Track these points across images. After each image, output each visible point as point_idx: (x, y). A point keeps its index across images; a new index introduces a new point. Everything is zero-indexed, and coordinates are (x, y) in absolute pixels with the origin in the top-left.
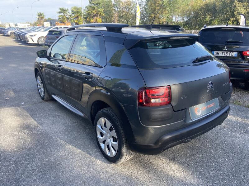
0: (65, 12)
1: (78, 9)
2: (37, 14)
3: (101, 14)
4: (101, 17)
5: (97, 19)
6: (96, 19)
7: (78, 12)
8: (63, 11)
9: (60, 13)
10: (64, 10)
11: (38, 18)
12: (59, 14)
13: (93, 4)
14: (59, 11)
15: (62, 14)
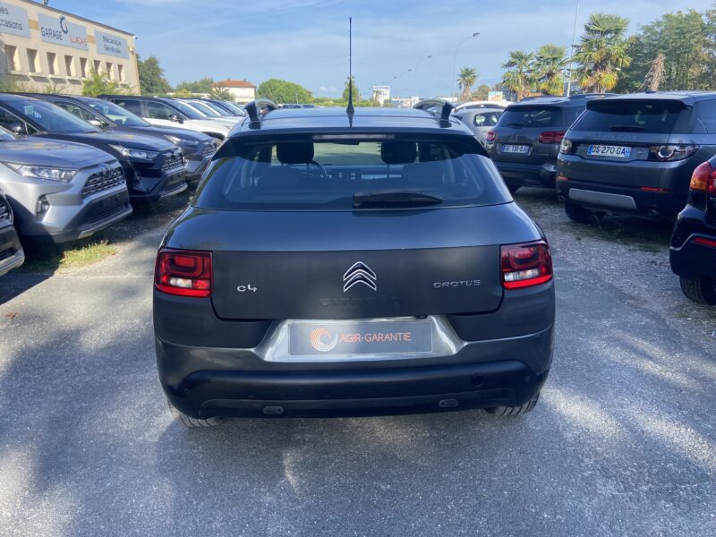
0: (523, 60)
1: (555, 50)
2: (460, 73)
3: (617, 60)
4: (617, 69)
5: (602, 74)
6: (599, 76)
7: (554, 59)
8: (518, 58)
9: (511, 64)
10: (522, 58)
11: (459, 82)
12: (507, 70)
13: (597, 31)
14: (509, 59)
15: (513, 69)
